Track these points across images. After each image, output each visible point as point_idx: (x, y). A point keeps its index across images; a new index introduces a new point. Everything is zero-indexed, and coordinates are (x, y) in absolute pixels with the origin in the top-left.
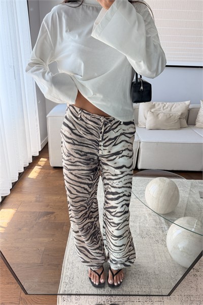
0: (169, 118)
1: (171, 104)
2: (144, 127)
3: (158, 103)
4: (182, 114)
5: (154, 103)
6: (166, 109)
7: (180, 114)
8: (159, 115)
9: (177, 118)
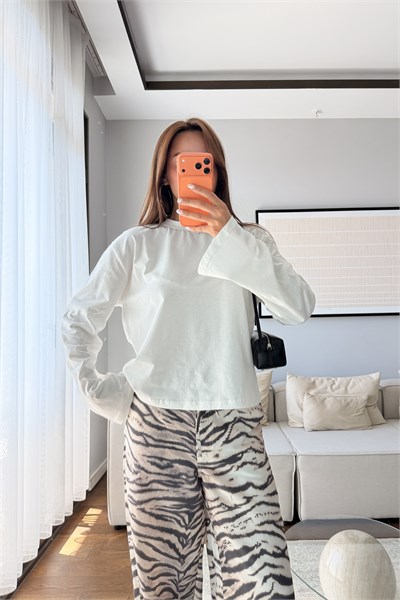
0: (345, 407)
1: (344, 380)
2: (301, 426)
3: (320, 379)
4: (369, 398)
5: (312, 379)
6: (336, 389)
7: (364, 397)
8: (326, 401)
9: (361, 406)
